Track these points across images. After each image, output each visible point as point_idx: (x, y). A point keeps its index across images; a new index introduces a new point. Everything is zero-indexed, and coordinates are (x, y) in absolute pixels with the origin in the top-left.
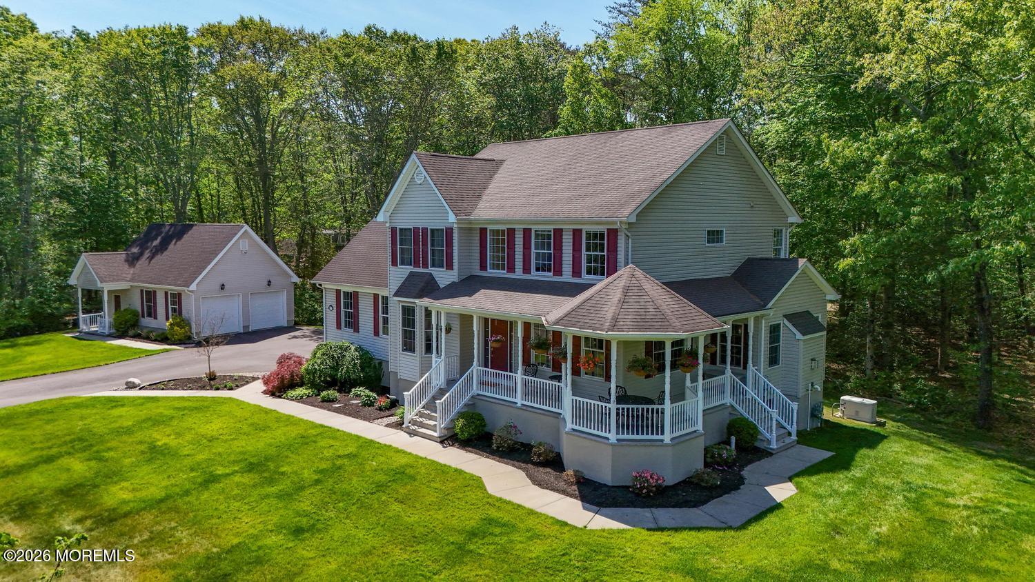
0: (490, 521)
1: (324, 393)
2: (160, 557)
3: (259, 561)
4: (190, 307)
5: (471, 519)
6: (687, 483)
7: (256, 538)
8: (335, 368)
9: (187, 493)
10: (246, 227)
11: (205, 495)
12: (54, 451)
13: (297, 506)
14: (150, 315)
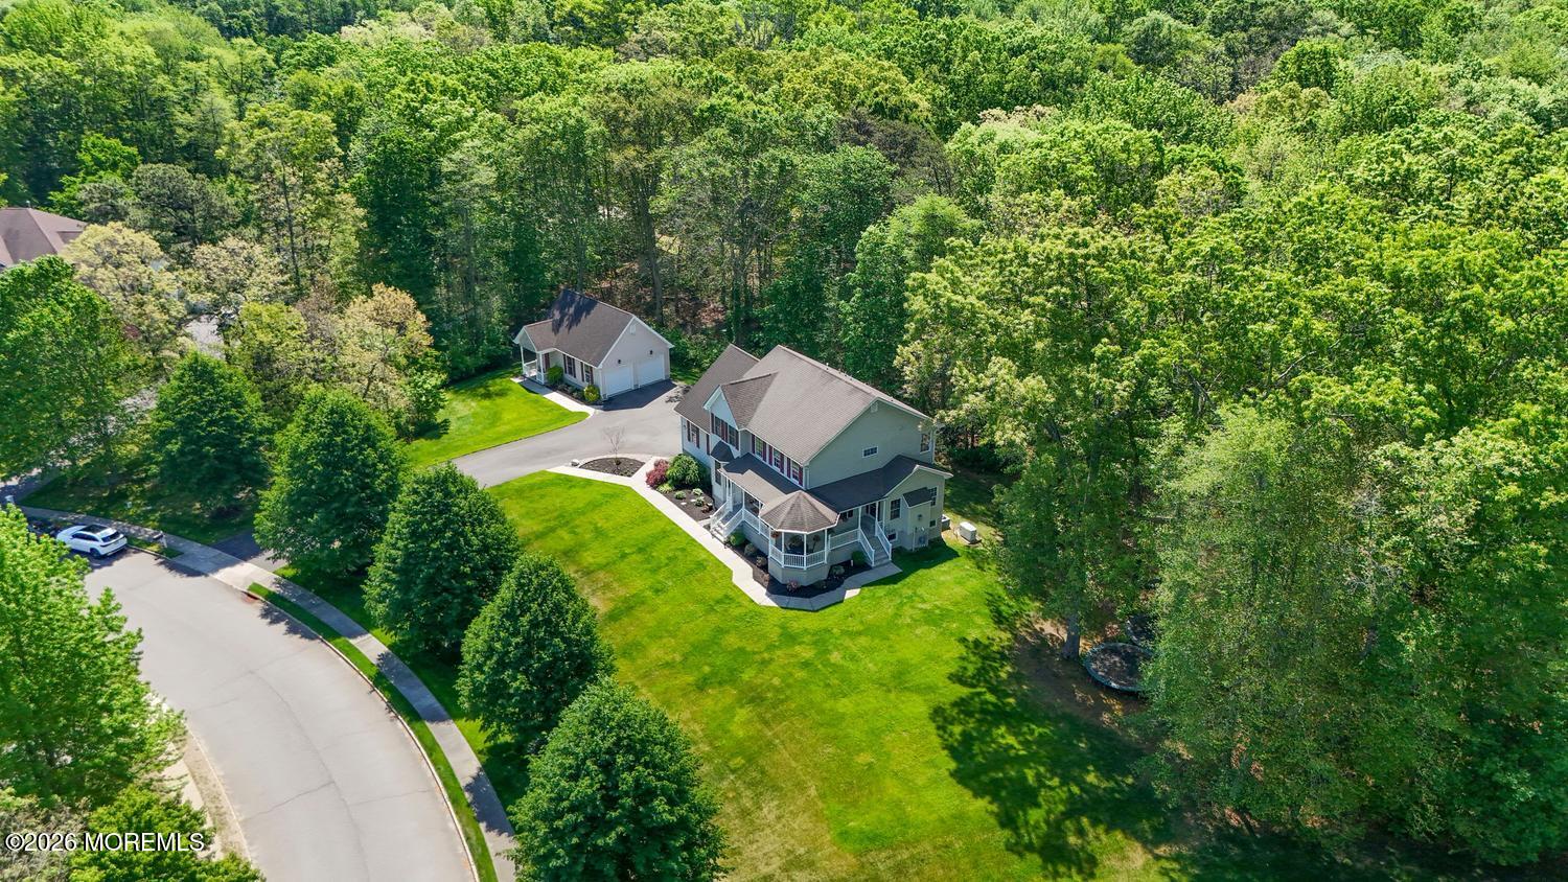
0: (726, 597)
1: (678, 493)
2: (609, 595)
3: (643, 603)
4: (598, 378)
5: (719, 595)
6: (811, 586)
7: (643, 591)
8: (685, 475)
9: (614, 563)
10: (634, 317)
11: (622, 565)
12: (552, 524)
13: (657, 577)
14: (570, 373)
